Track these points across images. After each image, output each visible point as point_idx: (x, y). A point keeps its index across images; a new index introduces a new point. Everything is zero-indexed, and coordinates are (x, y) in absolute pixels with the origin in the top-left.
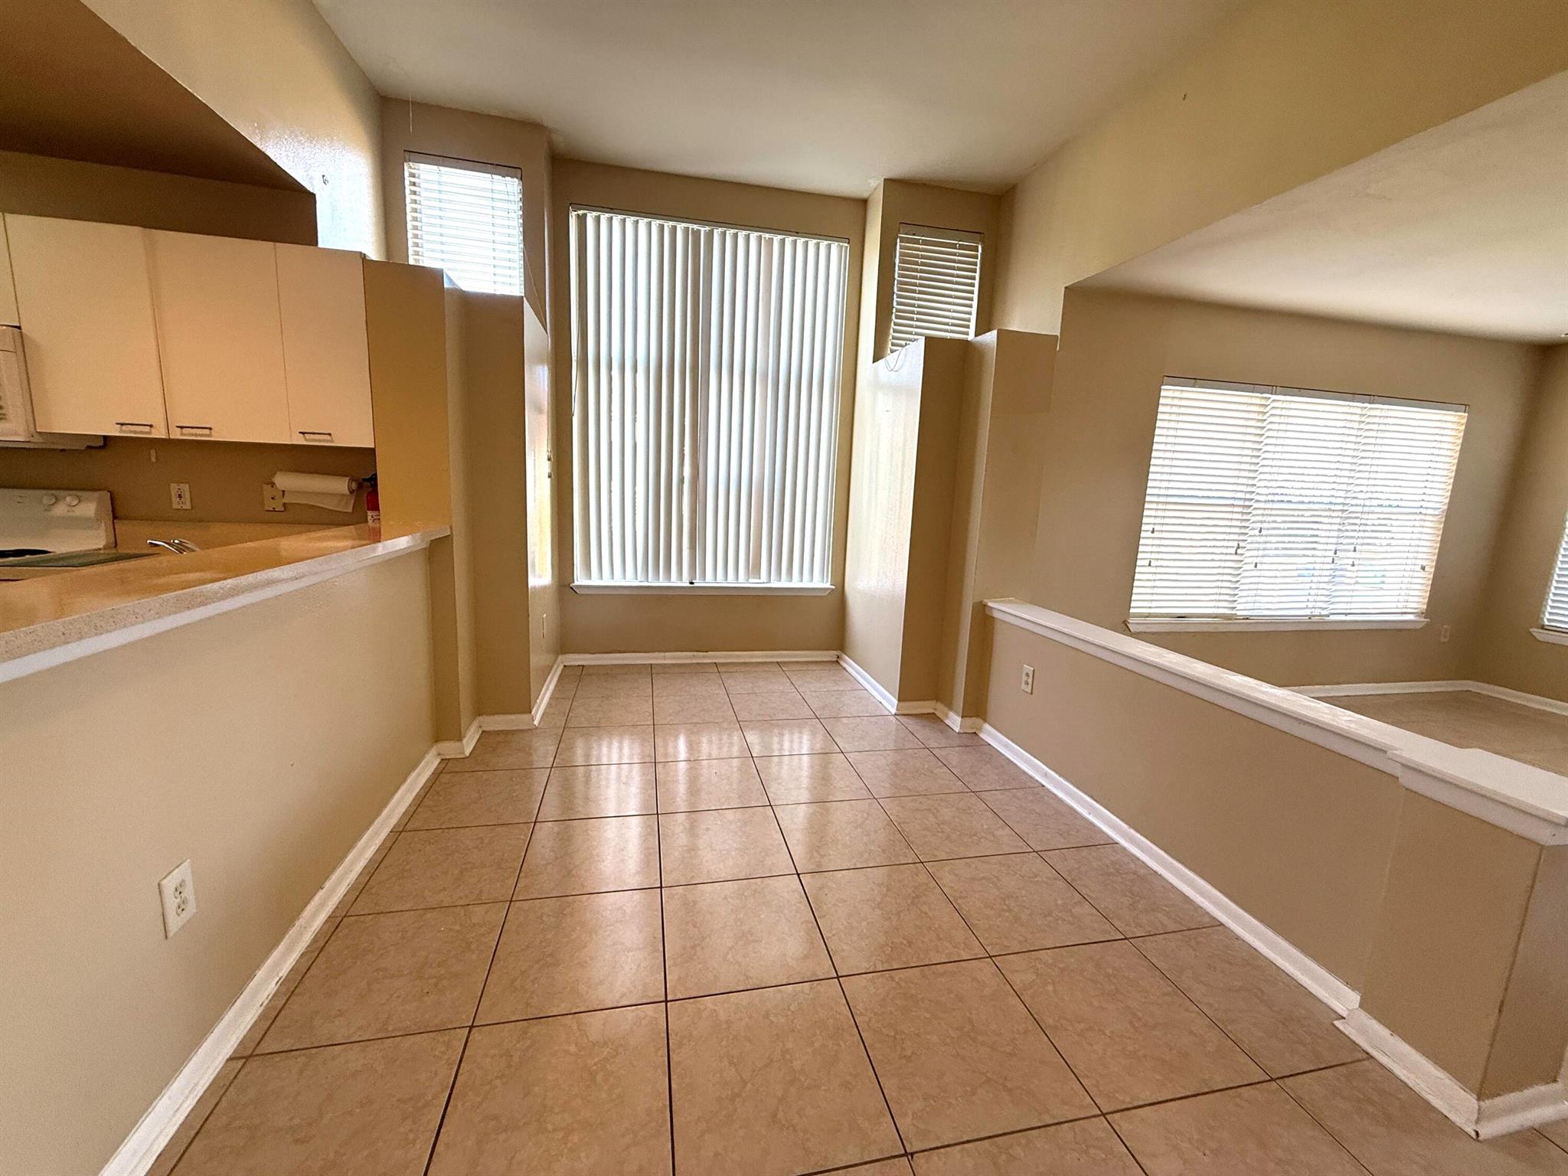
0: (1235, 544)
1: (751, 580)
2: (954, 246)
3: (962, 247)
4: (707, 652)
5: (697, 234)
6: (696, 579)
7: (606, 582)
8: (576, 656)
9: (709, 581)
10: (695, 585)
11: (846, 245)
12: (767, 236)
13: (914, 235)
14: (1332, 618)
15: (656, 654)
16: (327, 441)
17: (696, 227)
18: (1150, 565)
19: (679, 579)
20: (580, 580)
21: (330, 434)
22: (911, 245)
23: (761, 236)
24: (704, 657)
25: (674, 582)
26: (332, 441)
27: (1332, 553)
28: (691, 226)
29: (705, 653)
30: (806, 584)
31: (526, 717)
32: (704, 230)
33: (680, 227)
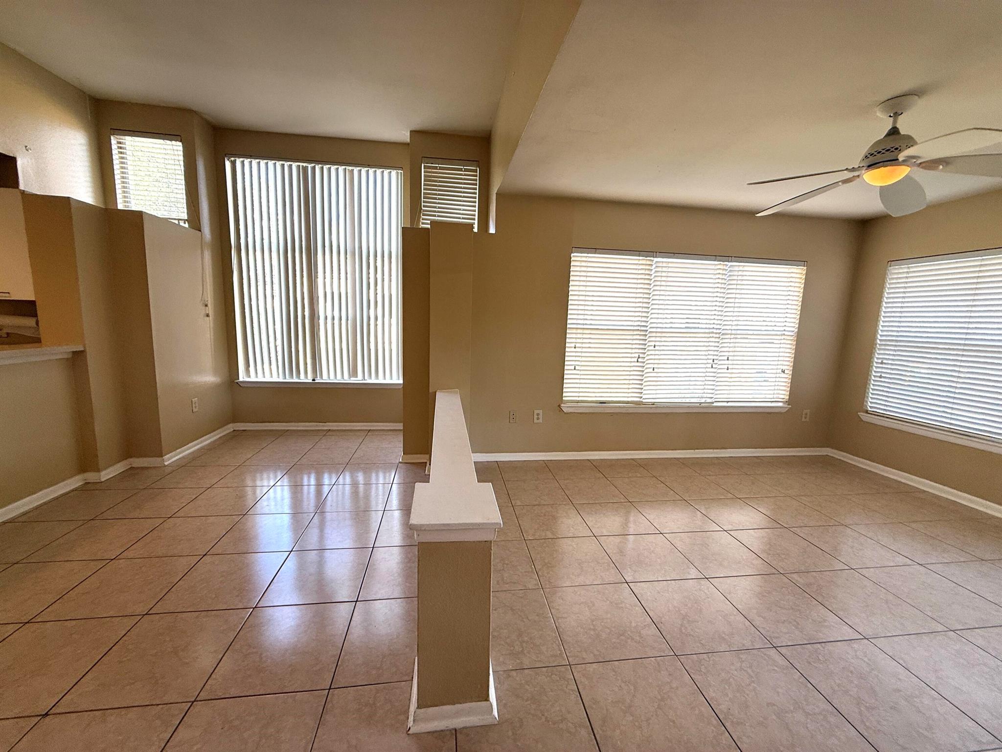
0: (637, 355)
1: (352, 379)
2: (461, 170)
3: (466, 170)
4: (325, 423)
5: (305, 169)
6: (317, 378)
7: (260, 379)
8: (242, 424)
9: (325, 379)
10: (316, 381)
11: (401, 171)
12: (350, 168)
13: (432, 164)
14: (715, 404)
15: (293, 424)
16: (8, 297)
17: (305, 165)
18: (575, 369)
19: (305, 378)
20: (242, 377)
21: (9, 293)
22: (430, 170)
23: (346, 168)
24: (323, 426)
25: (303, 379)
26: (10, 297)
27: (711, 361)
28: (301, 164)
29: (324, 424)
30: (388, 381)
31: (159, 459)
32: (310, 166)
33: (294, 165)
